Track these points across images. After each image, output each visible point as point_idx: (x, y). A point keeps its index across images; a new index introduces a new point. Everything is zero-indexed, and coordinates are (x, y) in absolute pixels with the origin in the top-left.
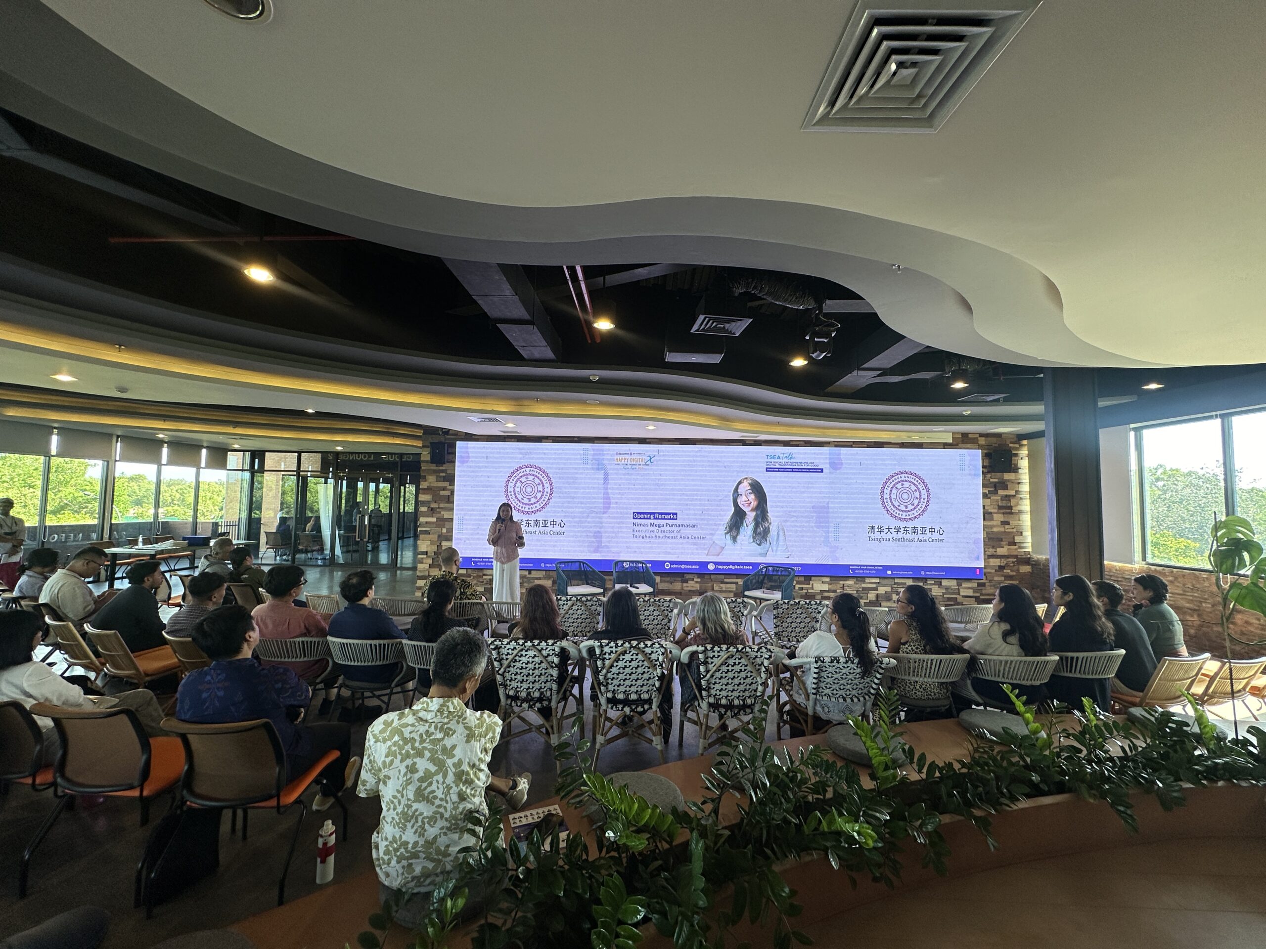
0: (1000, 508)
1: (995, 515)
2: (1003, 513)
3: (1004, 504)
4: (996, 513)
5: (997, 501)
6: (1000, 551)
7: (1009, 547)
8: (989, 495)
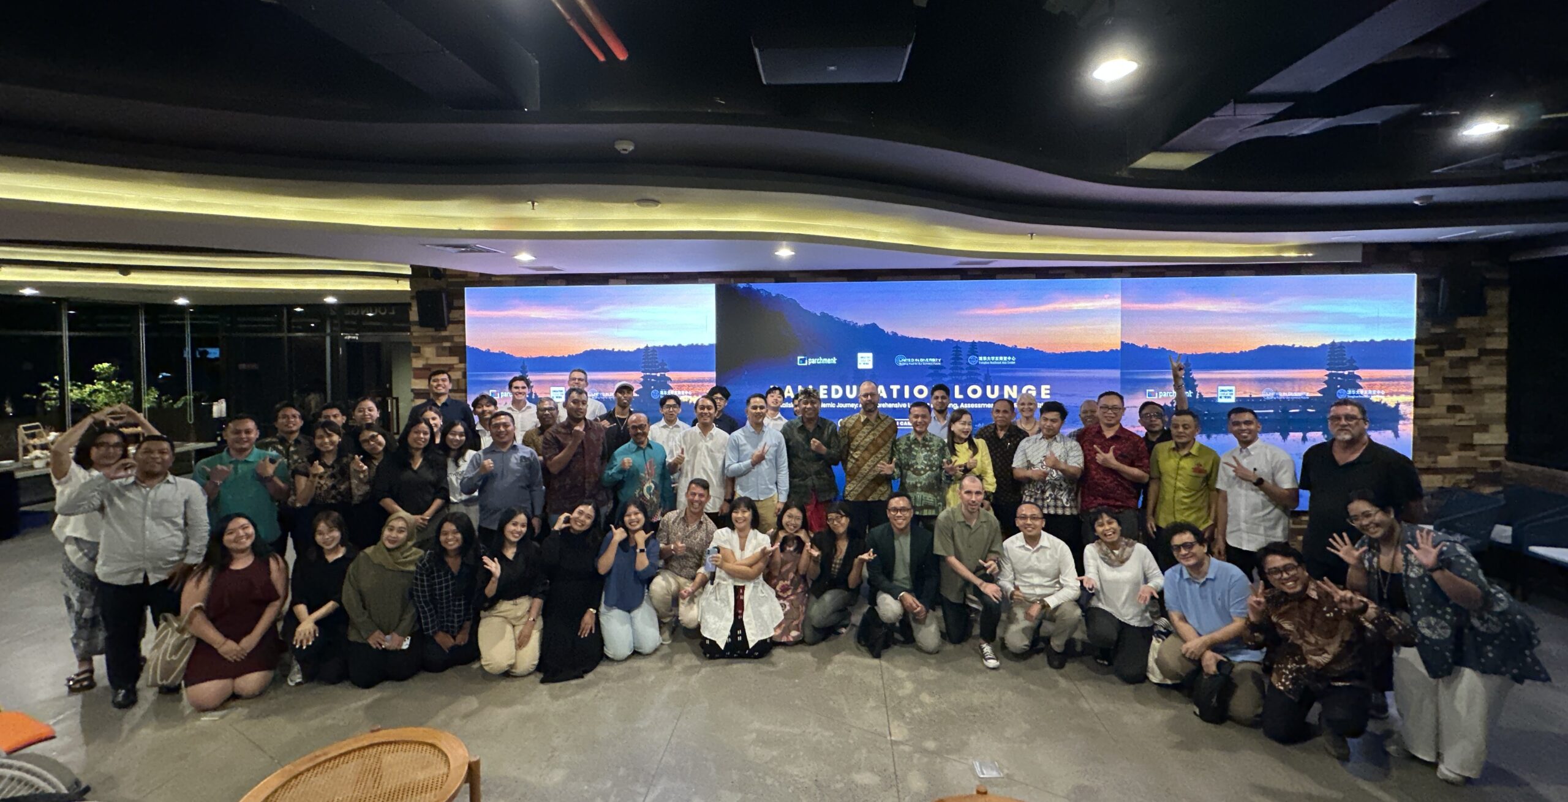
0: (1446, 381)
1: (1436, 395)
2: (1454, 392)
3: (1456, 373)
4: (1438, 391)
5: (1442, 368)
6: (1444, 461)
7: (1463, 453)
8: (1428, 359)
